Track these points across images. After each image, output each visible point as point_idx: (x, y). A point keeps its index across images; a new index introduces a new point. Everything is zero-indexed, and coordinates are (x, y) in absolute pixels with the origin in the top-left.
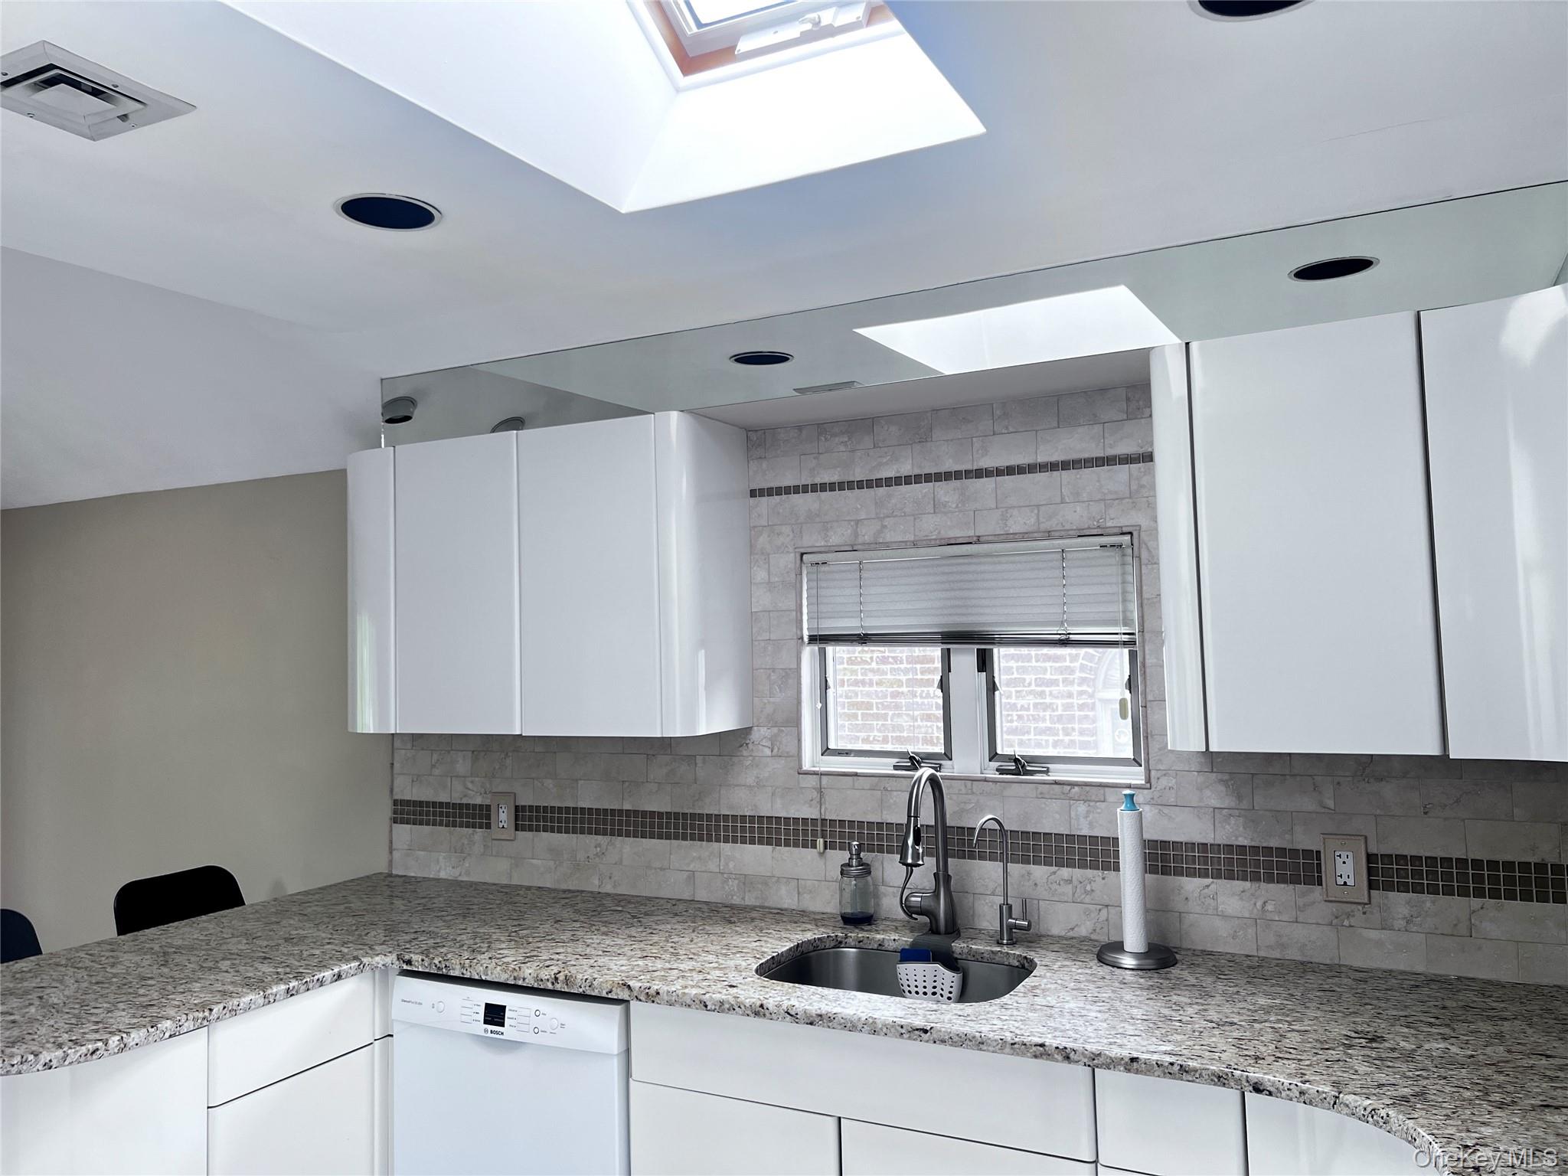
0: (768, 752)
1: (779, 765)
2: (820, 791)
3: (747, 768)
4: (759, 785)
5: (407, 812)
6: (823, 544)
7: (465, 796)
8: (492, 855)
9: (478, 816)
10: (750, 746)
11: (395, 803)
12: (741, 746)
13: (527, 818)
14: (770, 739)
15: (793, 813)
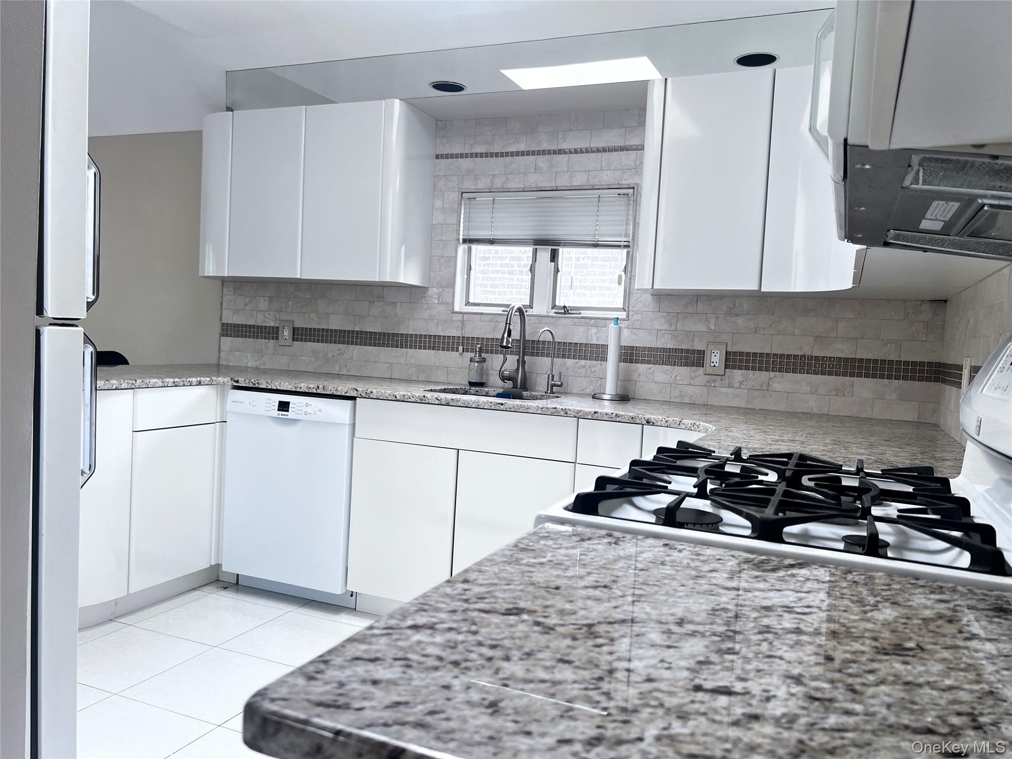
0: (436, 301)
1: (442, 309)
2: (463, 322)
3: (425, 309)
4: (431, 318)
5: (229, 330)
6: (474, 187)
7: (264, 322)
8: (279, 354)
9: (272, 333)
10: (427, 298)
11: (223, 324)
12: (422, 298)
13: (299, 334)
14: (438, 294)
15: (447, 334)
